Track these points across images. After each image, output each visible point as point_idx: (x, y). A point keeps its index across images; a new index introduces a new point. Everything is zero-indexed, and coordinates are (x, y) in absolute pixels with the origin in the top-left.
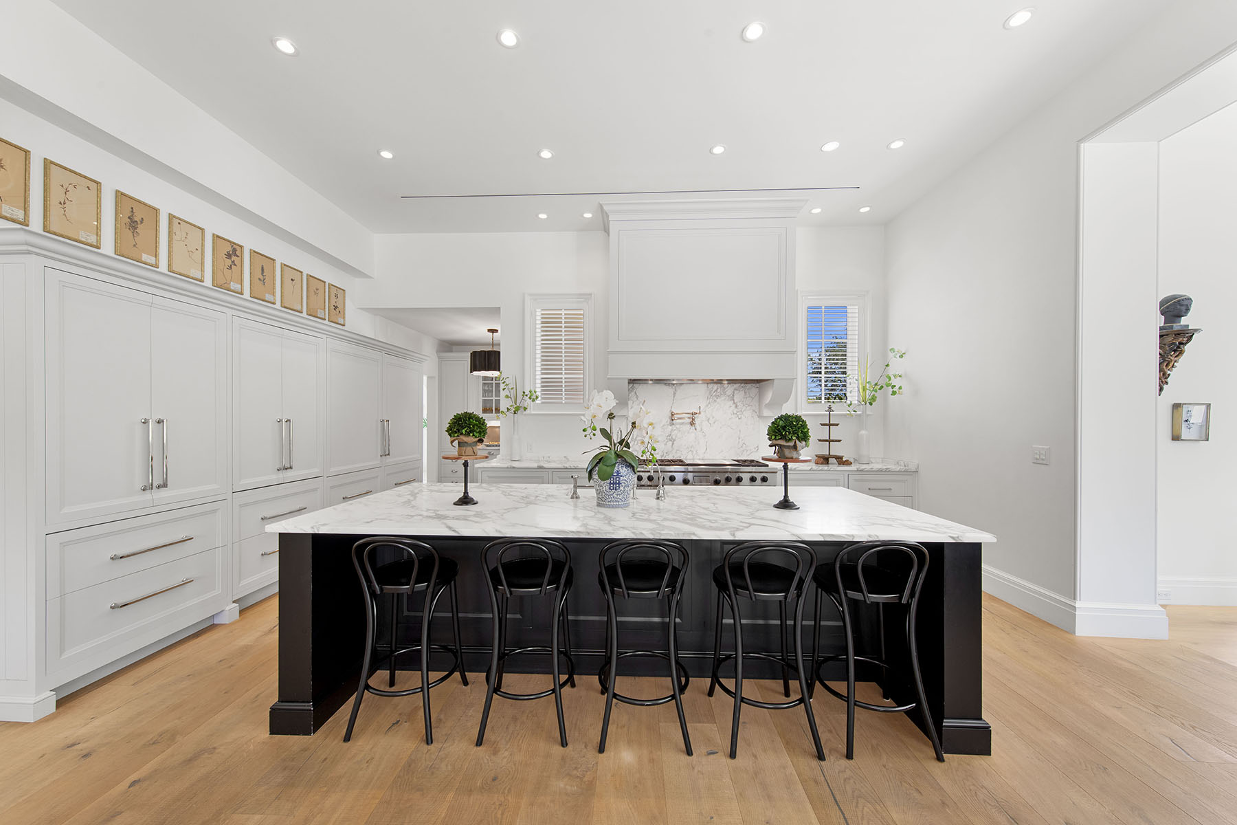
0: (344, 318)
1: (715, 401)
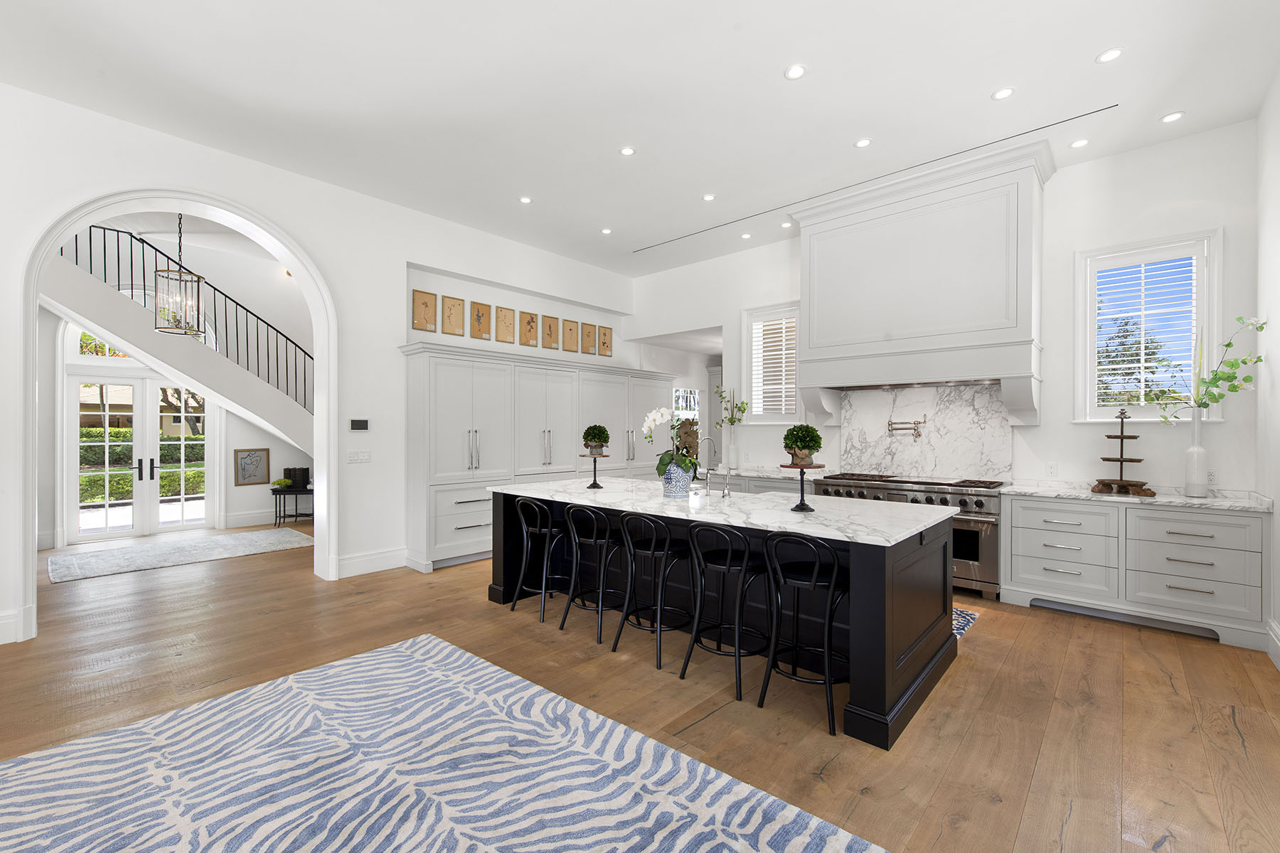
0: (611, 350)
1: (947, 408)
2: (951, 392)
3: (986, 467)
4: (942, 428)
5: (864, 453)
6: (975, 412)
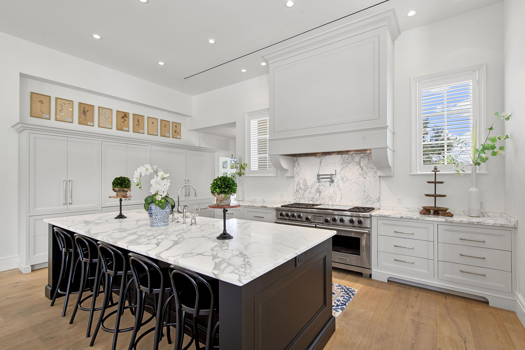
0: (180, 135)
1: (347, 166)
2: (349, 158)
3: (366, 199)
4: (344, 178)
5: (305, 191)
6: (361, 169)
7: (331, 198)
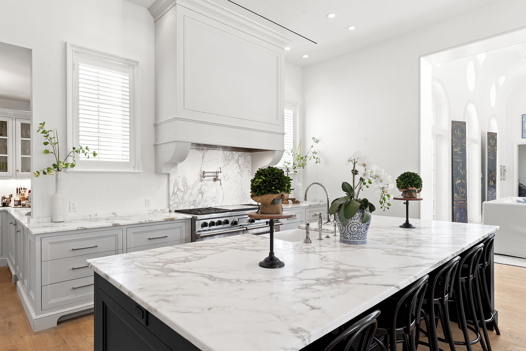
1: (228, 164)
2: (230, 155)
3: (243, 197)
4: (226, 176)
5: (185, 194)
6: (239, 167)
7: (213, 198)
